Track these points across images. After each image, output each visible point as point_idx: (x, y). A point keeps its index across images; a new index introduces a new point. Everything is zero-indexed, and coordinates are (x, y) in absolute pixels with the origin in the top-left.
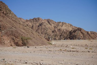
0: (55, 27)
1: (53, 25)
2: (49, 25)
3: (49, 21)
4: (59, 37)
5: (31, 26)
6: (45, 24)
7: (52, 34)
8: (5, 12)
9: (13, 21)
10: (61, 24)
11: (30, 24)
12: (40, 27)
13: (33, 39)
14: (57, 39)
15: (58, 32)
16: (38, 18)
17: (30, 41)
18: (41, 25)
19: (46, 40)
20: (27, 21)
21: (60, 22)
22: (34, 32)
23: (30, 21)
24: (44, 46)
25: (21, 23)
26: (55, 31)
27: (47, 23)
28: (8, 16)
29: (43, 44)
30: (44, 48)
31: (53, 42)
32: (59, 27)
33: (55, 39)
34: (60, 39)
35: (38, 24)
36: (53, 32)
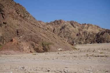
0: (79, 30)
1: (77, 27)
2: (73, 28)
3: (72, 23)
4: (84, 40)
5: (53, 29)
6: (68, 27)
7: (77, 38)
8: (22, 16)
9: (32, 24)
10: (86, 26)
11: (51, 27)
12: (63, 30)
13: (56, 44)
14: (83, 43)
15: (83, 35)
16: (60, 21)
17: (52, 47)
18: (63, 28)
19: (70, 45)
20: (48, 24)
21: (85, 24)
22: (56, 36)
23: (51, 23)
24: (68, 51)
25: (41, 26)
26: (80, 34)
27: (70, 25)
28: (26, 20)
29: (66, 49)
30: (67, 53)
31: (78, 47)
32: (84, 30)
33: (80, 43)
34: (86, 43)
35: (60, 27)
36: (77, 35)
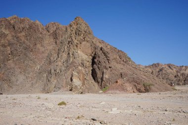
0: (177, 72)
1: (174, 69)
2: (171, 70)
3: (169, 66)
4: (183, 81)
5: (151, 71)
6: (166, 69)
7: (175, 79)
8: (125, 60)
9: (133, 68)
10: (184, 68)
12: (161, 72)
13: (156, 85)
14: (181, 84)
15: (181, 77)
16: (158, 64)
17: (152, 87)
18: (161, 70)
19: (169, 86)
20: (146, 67)
21: (183, 66)
22: (156, 78)
23: (149, 66)
24: (169, 92)
25: (142, 69)
26: (178, 76)
27: (168, 68)
28: (128, 64)
29: (166, 90)
30: (168, 94)
31: (177, 87)
32: (182, 72)
33: (178, 84)
34: (185, 84)
35: (158, 70)
36: (175, 77)
